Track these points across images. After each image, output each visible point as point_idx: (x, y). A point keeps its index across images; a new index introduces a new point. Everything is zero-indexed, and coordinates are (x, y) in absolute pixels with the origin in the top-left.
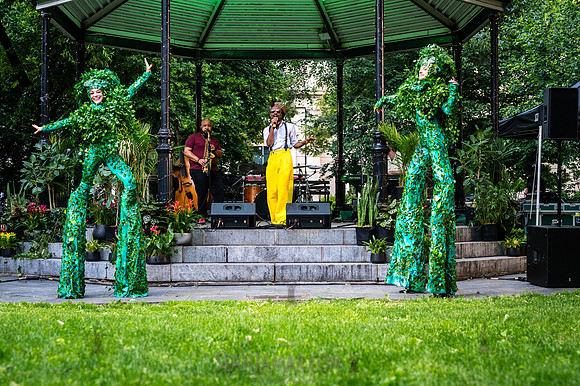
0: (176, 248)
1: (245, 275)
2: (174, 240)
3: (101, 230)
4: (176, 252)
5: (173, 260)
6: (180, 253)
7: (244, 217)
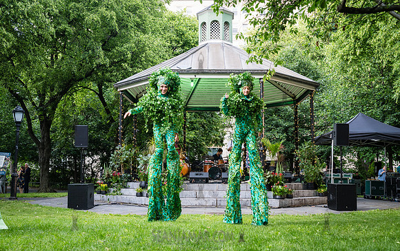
1: (204, 203)
3: (143, 183)
7: (204, 178)
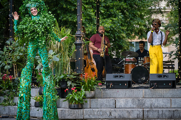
0: (86, 100)
1: (126, 115)
2: (85, 95)
4: (86, 102)
5: (84, 106)
6: (89, 102)
7: (125, 82)
